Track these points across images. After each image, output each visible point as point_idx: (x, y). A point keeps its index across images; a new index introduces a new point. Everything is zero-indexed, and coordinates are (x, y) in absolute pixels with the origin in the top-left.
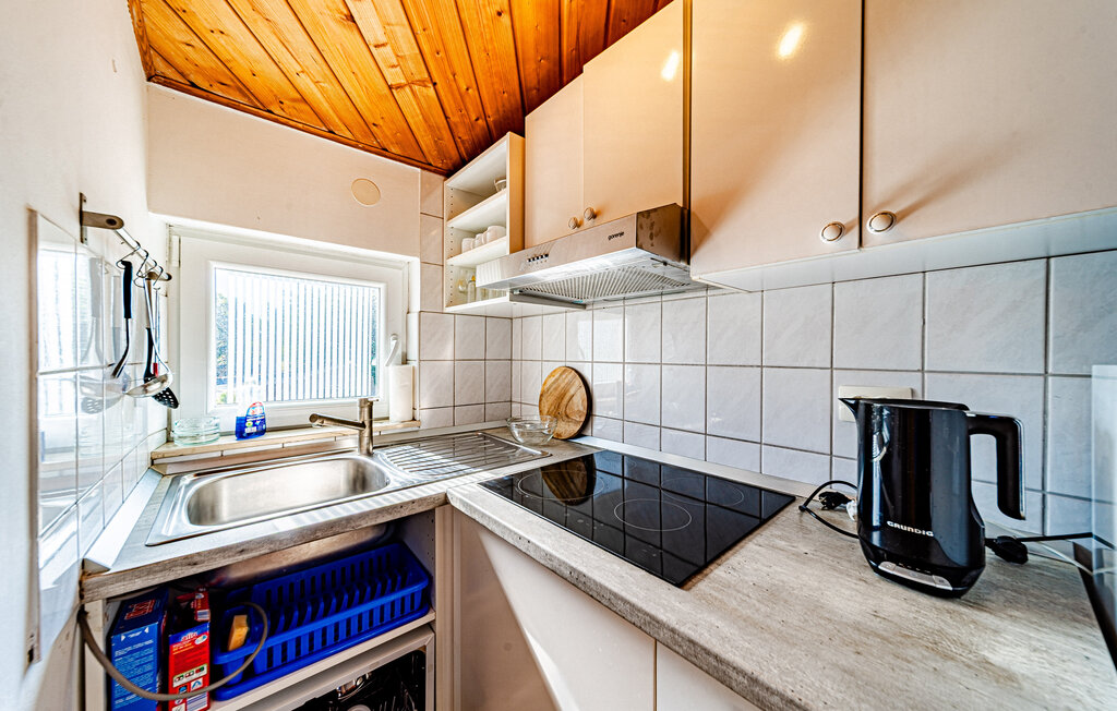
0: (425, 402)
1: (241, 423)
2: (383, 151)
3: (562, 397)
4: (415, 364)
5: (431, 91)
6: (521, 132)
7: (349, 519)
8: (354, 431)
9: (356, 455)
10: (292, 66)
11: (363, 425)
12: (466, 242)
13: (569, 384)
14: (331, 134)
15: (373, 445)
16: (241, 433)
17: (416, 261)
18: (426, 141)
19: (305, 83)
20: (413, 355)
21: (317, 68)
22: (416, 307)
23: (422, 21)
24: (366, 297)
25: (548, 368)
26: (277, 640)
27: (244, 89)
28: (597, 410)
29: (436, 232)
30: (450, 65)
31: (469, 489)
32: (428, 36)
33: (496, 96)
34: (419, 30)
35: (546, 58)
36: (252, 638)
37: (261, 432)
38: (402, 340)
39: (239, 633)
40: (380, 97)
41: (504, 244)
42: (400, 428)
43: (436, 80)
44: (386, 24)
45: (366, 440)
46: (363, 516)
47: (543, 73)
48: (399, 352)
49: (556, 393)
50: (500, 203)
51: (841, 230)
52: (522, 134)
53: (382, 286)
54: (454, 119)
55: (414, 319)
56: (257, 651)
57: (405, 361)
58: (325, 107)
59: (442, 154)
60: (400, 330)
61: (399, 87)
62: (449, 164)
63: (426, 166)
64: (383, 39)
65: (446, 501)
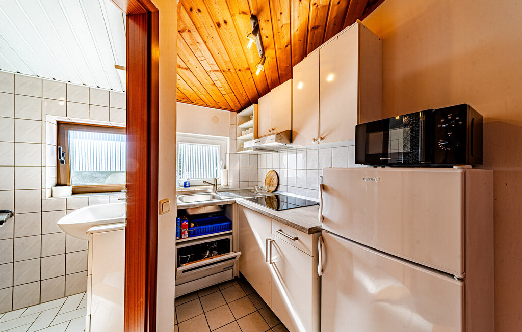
0: (231, 180)
1: (185, 183)
2: (220, 108)
3: (271, 179)
4: (228, 169)
5: (233, 94)
6: (257, 103)
7: (214, 203)
8: (212, 187)
9: (212, 193)
10: (199, 93)
11: (214, 185)
12: (243, 132)
13: (273, 175)
14: (207, 106)
15: (217, 191)
16: (185, 186)
17: (228, 138)
18: (232, 104)
19: (202, 96)
20: (228, 166)
21: (205, 93)
22: (228, 152)
23: (230, 82)
24: (215, 149)
25: (268, 170)
26: (199, 227)
27: (187, 99)
28: (281, 183)
29: (234, 129)
30: (238, 89)
31: (241, 200)
32: (232, 85)
33: (251, 93)
34: (230, 83)
35: (264, 84)
36: (195, 226)
37: (189, 186)
38: (224, 162)
39: (192, 225)
40: (220, 97)
41: (252, 135)
42: (224, 187)
43: (234, 91)
44: (222, 84)
45: (215, 189)
46: (217, 203)
47: (263, 87)
48: (224, 165)
49: (270, 178)
50: (251, 123)
51: (315, 140)
52: (258, 104)
53: (219, 146)
54: (239, 99)
55: (228, 155)
56: (196, 228)
57: (225, 168)
58: (206, 100)
59: (236, 107)
60: (224, 159)
61: (225, 94)
62: (238, 109)
63: (232, 110)
64: (221, 86)
65: (235, 202)
